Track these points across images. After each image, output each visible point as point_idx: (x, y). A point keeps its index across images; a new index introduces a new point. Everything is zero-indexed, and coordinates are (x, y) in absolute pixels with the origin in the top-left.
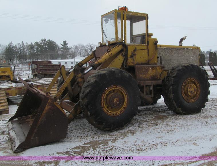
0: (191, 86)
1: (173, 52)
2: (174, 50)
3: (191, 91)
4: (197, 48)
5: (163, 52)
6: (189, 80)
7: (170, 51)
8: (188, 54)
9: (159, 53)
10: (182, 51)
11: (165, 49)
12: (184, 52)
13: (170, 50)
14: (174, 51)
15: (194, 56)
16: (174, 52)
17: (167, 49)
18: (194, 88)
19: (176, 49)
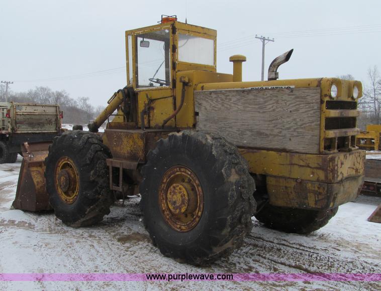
0: (174, 187)
1: (230, 99)
2: (234, 94)
3: (174, 200)
4: (316, 84)
5: (207, 101)
6: (177, 171)
7: (223, 97)
8: (277, 102)
9: (198, 105)
10: (255, 96)
11: (211, 93)
12: (263, 98)
13: (223, 94)
14: (233, 96)
15: (301, 111)
16: (234, 99)
17: (215, 92)
18: (182, 196)
19: (237, 91)
